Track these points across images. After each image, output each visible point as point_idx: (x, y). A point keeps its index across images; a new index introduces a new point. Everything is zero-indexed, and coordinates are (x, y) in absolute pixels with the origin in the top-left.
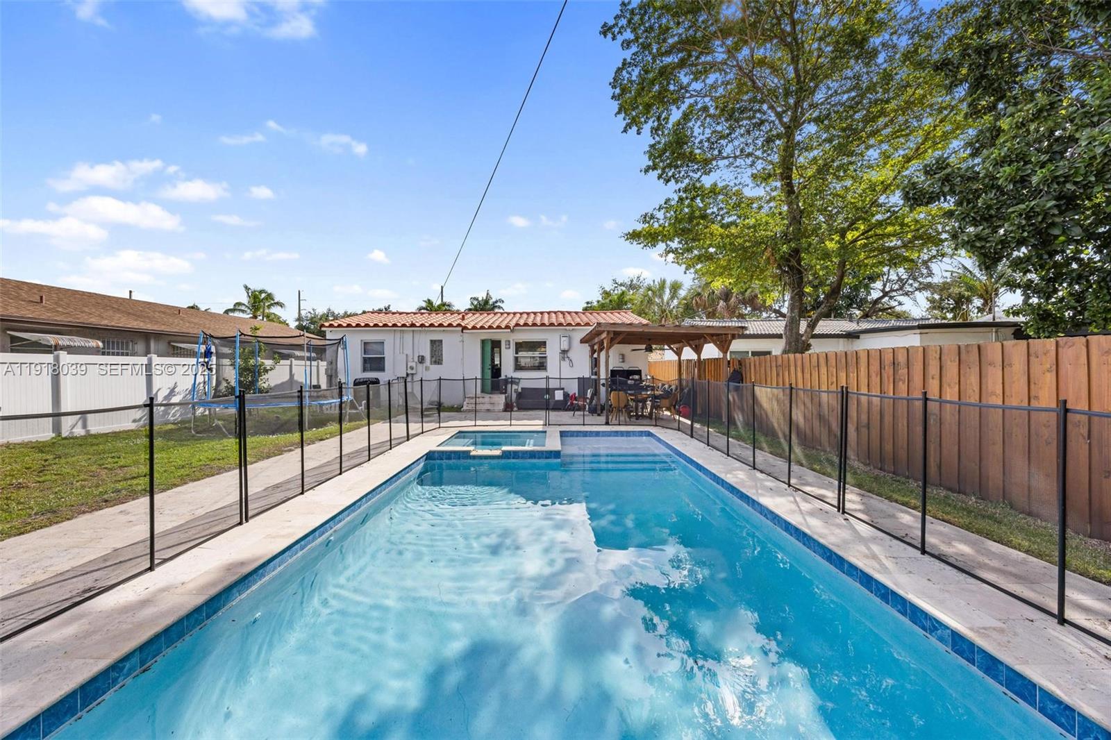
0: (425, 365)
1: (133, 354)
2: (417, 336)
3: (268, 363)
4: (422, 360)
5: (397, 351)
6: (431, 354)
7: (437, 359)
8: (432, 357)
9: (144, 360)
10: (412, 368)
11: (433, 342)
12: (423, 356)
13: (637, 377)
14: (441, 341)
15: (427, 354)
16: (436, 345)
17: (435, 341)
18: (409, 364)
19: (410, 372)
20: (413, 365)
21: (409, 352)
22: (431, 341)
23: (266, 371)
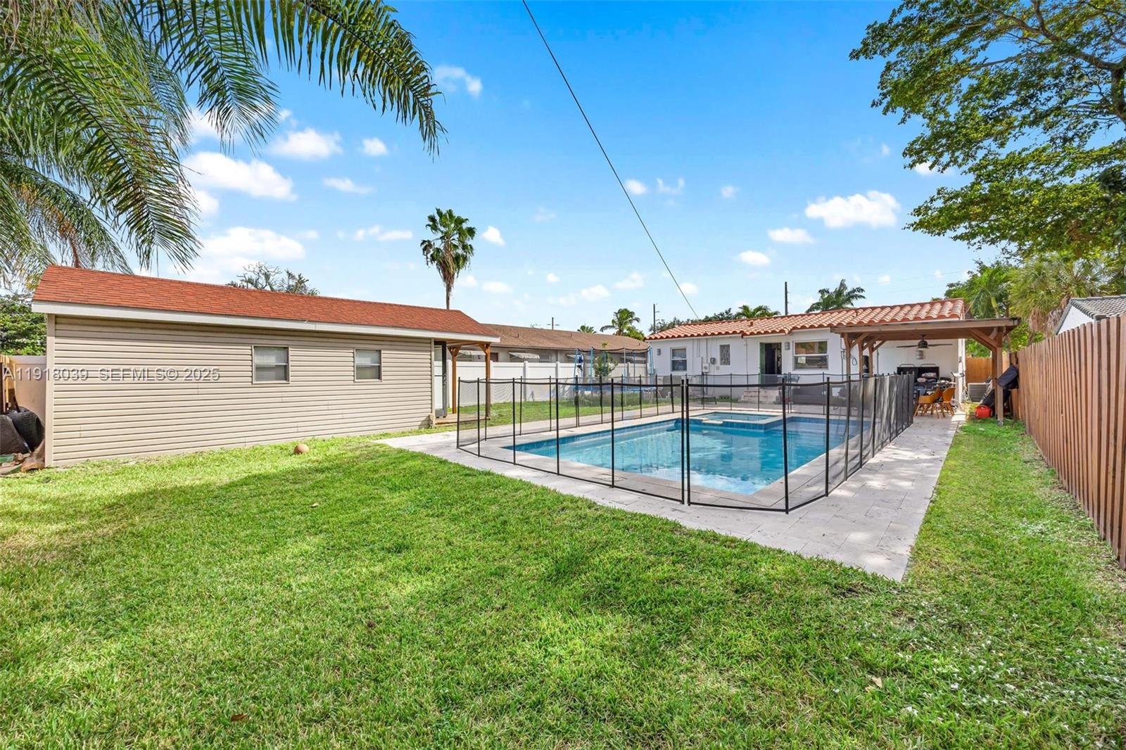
0: (716, 365)
1: (551, 362)
2: (710, 343)
3: (611, 365)
4: (713, 361)
5: (695, 356)
6: (721, 355)
7: (726, 360)
8: (722, 359)
9: (554, 365)
10: (706, 368)
11: (722, 347)
12: (714, 359)
13: (932, 375)
14: (728, 346)
15: (717, 355)
16: (725, 350)
17: (724, 346)
18: (704, 365)
19: (704, 371)
20: (707, 365)
21: (705, 356)
22: (721, 346)
23: (611, 370)
